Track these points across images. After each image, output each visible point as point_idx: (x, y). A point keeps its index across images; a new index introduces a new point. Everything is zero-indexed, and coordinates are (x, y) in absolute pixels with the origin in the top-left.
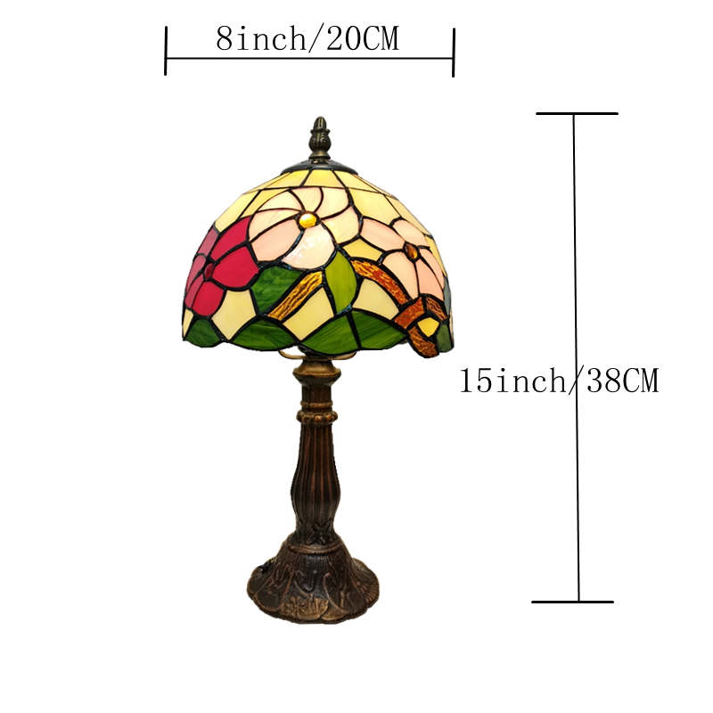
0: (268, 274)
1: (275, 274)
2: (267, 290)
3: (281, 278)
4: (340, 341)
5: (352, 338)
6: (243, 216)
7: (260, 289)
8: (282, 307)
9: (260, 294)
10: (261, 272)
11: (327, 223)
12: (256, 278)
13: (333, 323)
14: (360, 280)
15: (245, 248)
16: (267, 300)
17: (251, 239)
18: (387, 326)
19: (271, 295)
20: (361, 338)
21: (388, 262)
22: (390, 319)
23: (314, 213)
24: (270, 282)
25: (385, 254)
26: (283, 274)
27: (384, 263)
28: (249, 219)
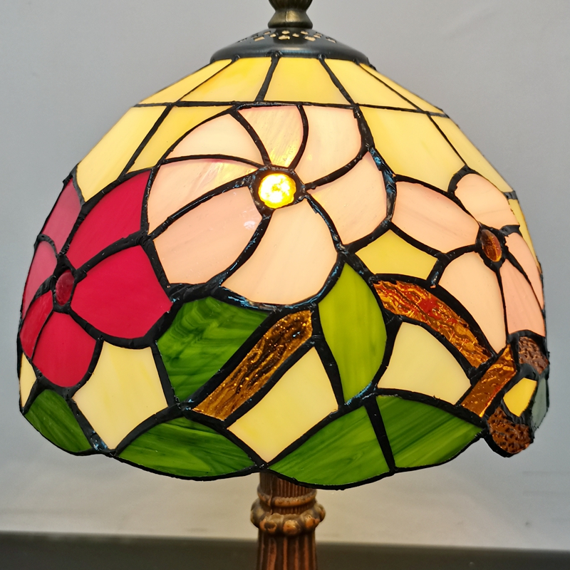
0: (191, 313)
1: (207, 314)
2: (192, 351)
3: (221, 326)
4: (350, 460)
5: (378, 451)
6: (133, 169)
7: (176, 347)
8: (225, 390)
9: (176, 359)
10: (176, 309)
11: (318, 195)
12: (166, 323)
13: (337, 424)
14: (392, 325)
15: (139, 248)
16: (193, 374)
17: (151, 229)
18: (446, 415)
19: (199, 363)
20: (394, 450)
21: (448, 282)
22: (454, 403)
23: (291, 172)
24: (199, 332)
25: (443, 261)
26: (227, 315)
27: (442, 283)
28: (146, 177)
